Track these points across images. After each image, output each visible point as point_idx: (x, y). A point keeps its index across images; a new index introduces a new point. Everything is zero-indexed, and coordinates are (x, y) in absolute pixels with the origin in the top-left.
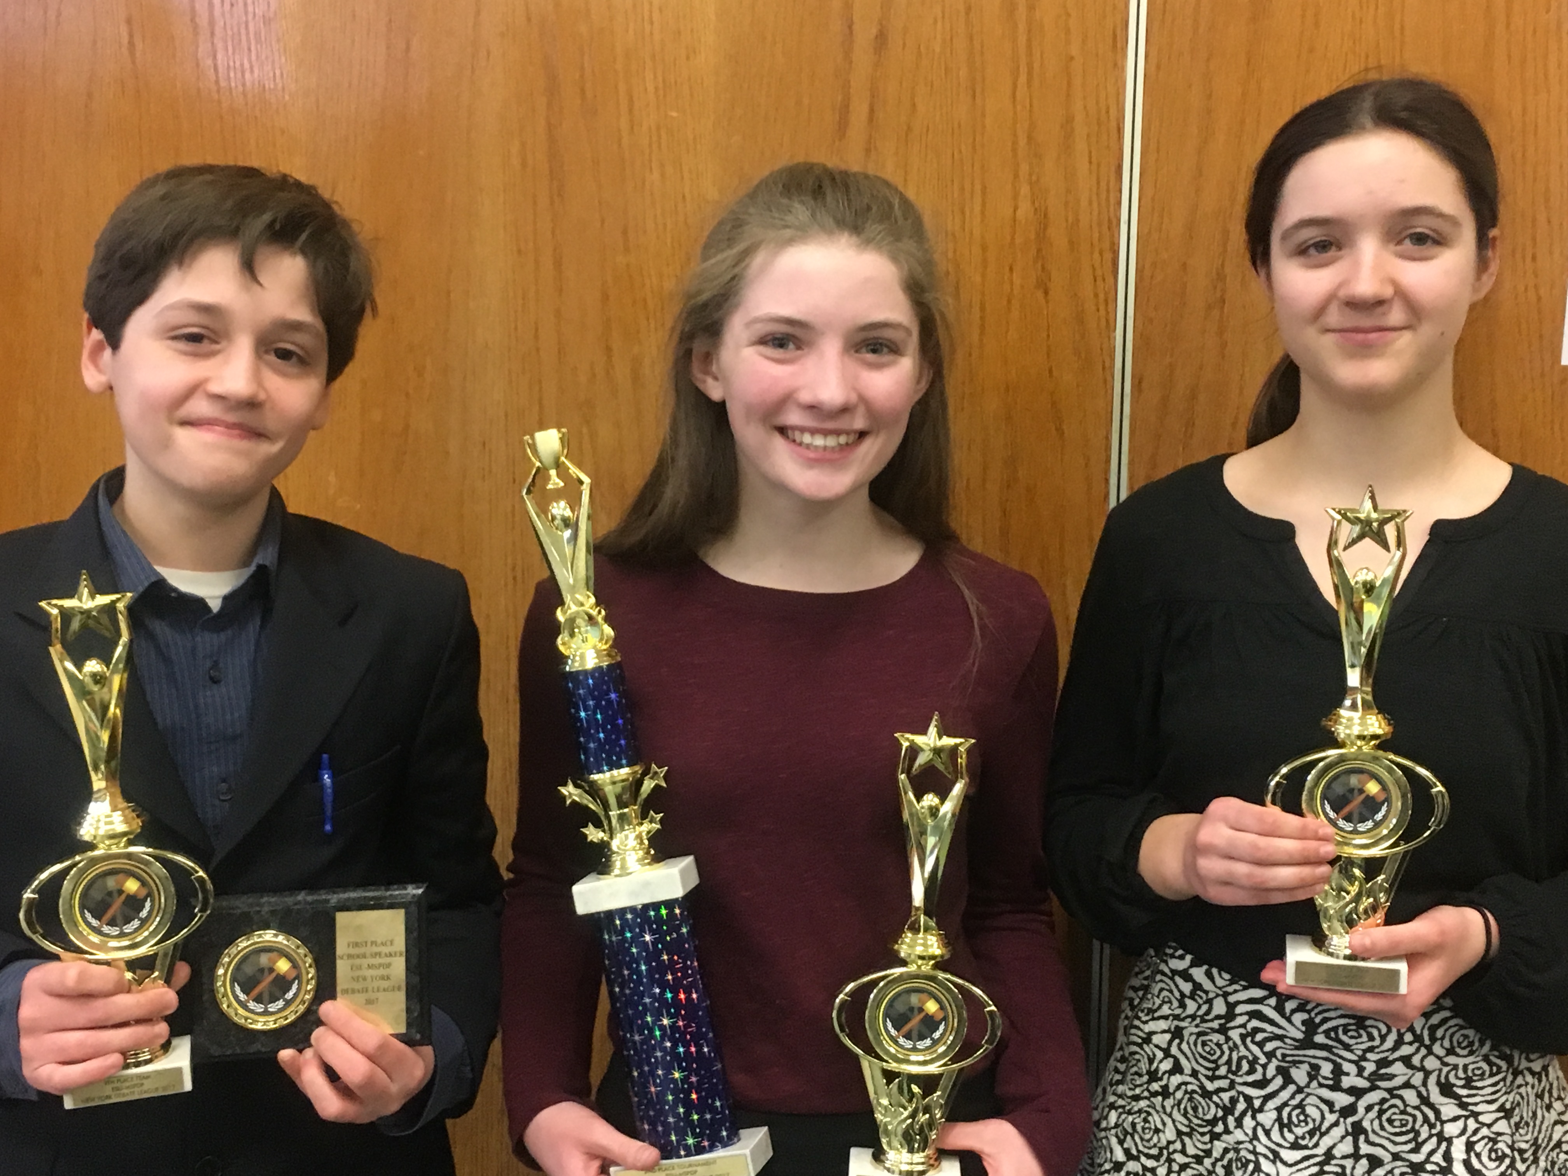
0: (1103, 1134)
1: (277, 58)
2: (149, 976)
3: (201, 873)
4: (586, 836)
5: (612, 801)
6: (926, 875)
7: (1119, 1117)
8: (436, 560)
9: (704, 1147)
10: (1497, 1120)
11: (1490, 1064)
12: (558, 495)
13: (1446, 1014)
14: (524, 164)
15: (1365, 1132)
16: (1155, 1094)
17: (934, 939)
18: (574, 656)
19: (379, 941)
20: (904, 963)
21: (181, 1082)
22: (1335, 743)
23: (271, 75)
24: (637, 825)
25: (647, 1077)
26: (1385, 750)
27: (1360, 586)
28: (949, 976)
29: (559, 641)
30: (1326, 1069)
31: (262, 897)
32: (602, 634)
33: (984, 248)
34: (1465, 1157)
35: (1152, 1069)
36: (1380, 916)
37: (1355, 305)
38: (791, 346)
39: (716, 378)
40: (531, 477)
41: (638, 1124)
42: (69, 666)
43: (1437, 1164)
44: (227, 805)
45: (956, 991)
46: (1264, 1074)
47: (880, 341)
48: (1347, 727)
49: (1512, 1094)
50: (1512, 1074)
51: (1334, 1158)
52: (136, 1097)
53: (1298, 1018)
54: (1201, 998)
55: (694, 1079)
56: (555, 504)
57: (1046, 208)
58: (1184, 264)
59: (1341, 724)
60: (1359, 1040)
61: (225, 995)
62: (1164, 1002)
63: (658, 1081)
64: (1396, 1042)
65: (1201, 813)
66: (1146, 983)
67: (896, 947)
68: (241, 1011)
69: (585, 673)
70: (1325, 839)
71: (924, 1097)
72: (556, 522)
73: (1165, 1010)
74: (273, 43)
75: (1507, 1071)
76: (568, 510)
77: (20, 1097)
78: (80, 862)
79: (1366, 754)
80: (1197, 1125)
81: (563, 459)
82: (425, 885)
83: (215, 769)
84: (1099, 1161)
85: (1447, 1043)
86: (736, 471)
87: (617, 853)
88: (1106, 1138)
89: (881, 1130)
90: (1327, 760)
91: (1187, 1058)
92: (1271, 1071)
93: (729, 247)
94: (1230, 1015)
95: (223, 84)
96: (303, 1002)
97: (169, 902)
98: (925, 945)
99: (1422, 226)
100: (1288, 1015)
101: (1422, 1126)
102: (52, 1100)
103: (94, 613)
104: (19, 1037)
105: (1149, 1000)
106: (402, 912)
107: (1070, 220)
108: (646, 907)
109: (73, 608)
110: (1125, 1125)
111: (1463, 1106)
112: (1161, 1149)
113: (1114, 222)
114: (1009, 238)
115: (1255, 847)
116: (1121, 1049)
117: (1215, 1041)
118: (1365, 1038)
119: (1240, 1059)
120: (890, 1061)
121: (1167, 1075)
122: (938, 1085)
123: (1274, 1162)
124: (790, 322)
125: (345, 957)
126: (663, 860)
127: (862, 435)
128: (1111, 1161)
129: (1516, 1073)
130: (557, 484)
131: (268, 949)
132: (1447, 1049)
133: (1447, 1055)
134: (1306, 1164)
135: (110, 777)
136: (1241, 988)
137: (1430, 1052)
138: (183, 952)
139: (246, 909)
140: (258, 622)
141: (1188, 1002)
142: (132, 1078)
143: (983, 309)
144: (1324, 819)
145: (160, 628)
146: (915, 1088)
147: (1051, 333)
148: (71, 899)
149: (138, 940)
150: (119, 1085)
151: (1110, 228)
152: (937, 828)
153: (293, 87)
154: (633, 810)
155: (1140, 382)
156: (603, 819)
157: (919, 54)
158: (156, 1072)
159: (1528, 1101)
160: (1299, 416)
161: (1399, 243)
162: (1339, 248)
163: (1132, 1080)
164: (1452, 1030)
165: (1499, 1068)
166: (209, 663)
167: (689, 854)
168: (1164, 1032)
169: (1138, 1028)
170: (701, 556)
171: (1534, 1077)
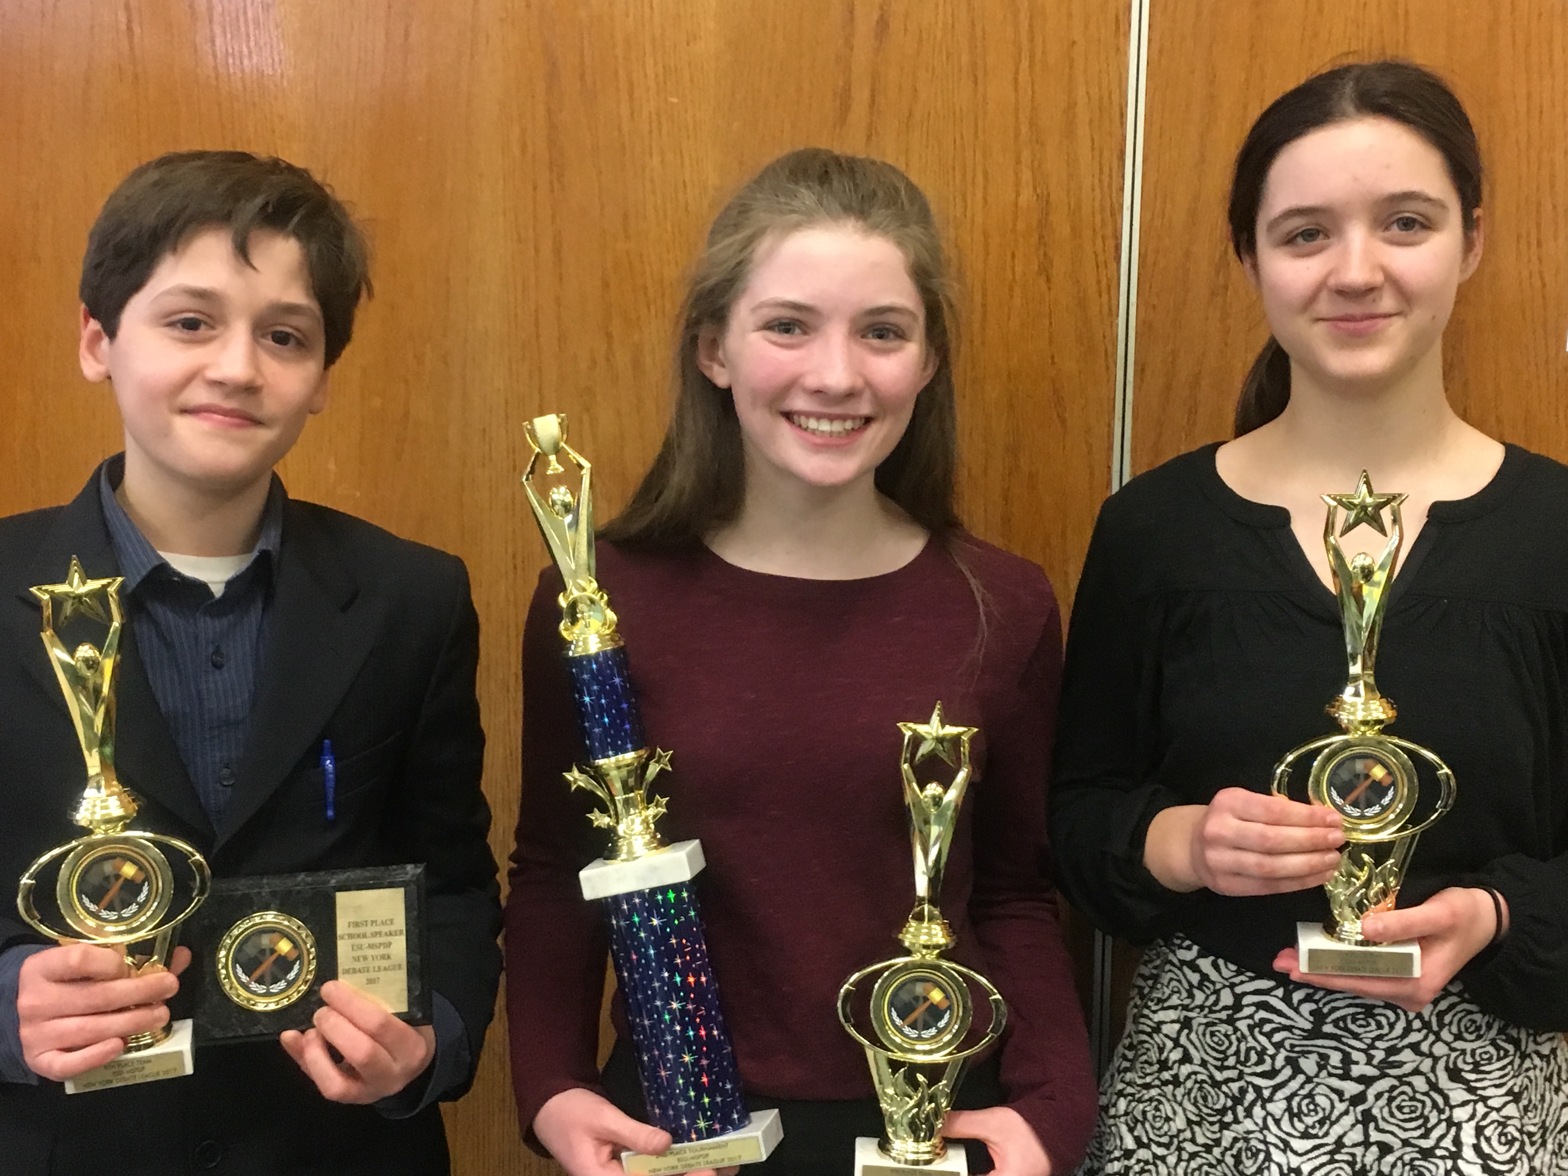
0: (1112, 1121)
1: (275, 45)
2: (148, 961)
4: (591, 821)
5: (618, 786)
6: (930, 863)
7: (1127, 1106)
8: (436, 546)
9: (716, 1130)
10: (1505, 1105)
11: (1498, 1048)
12: (558, 480)
13: (1454, 999)
14: (524, 149)
15: (1374, 1119)
16: (1166, 1083)
17: (938, 928)
18: (577, 641)
19: (380, 922)
20: (908, 952)
21: (183, 1064)
22: (1339, 729)
23: (270, 61)
24: (643, 809)
25: (656, 1063)
26: (1390, 734)
27: (1358, 571)
28: (954, 965)
29: (562, 626)
30: (1335, 1058)
32: (605, 619)
33: (986, 235)
34: (1475, 1142)
35: (1162, 1058)
37: (1345, 293)
38: (797, 331)
39: (723, 366)
40: (530, 464)
41: (648, 1108)
42: (62, 653)
43: (1446, 1149)
44: (229, 789)
45: (961, 979)
46: (1273, 1064)
47: (887, 326)
48: (1350, 713)
49: (1521, 1078)
50: (1520, 1057)
51: (1344, 1146)
53: (1306, 1008)
54: (1208, 988)
55: (704, 1062)
56: (555, 490)
57: (1048, 195)
58: (1187, 251)
59: (1344, 710)
60: (1368, 1029)
61: (227, 977)
62: (1173, 992)
63: (669, 1065)
64: (1404, 1029)
65: (1207, 804)
66: (1155, 972)
67: (900, 936)
68: (243, 993)
69: (588, 658)
70: (1333, 826)
71: (929, 1086)
72: (557, 507)
73: (1175, 1000)
74: (272, 30)
75: (1514, 1055)
76: (569, 495)
77: (21, 1082)
78: (77, 847)
79: (1369, 739)
80: (1207, 1114)
81: (562, 444)
82: (423, 865)
83: (218, 754)
84: (1107, 1148)
85: (1454, 1029)
86: (742, 457)
87: (624, 837)
88: (1116, 1125)
89: (886, 1119)
90: (1333, 747)
91: (1196, 1048)
92: (1280, 1061)
94: (1237, 1006)
95: (221, 70)
96: (306, 982)
97: (167, 884)
98: (929, 934)
99: (1410, 209)
100: (1295, 1005)
101: (1431, 1112)
102: (53, 1086)
103: (85, 598)
104: (18, 1025)
105: (1158, 989)
106: (401, 891)
107: (1072, 206)
108: (653, 891)
109: (64, 594)
110: (1135, 1113)
111: (1471, 1090)
112: (1172, 1137)
113: (1117, 206)
114: (1010, 225)
115: (1263, 837)
116: (1130, 1036)
117: (1223, 1031)
118: (1373, 1026)
119: (1248, 1050)
120: (896, 1050)
121: (1176, 1065)
122: (944, 1074)
123: (1284, 1151)
124: (796, 306)
125: (347, 938)
126: (668, 845)
127: (868, 420)
128: (1121, 1148)
129: (1524, 1056)
130: (556, 469)
131: (268, 932)
132: (1454, 1035)
133: (1455, 1040)
134: (1316, 1153)
135: (105, 761)
136: (1247, 979)
137: (1438, 1038)
138: (181, 937)
139: (246, 891)
140: (260, 605)
141: (1196, 992)
142: (133, 1062)
144: (1331, 806)
145: (162, 612)
146: (921, 1078)
147: (1053, 320)
148: (68, 884)
149: (135, 925)
150: (120, 1068)
151: (1113, 214)
152: (940, 817)
153: (291, 72)
154: (638, 795)
155: (1143, 370)
156: (608, 804)
157: (921, 40)
158: (158, 1056)
159: (1536, 1085)
160: (1289, 403)
161: (1387, 228)
162: (1327, 236)
163: (1142, 1068)
164: (1460, 1015)
165: (1507, 1052)
166: (211, 649)
167: (696, 838)
168: (1173, 1022)
169: (1147, 1017)
170: (706, 543)
171: (1542, 1060)
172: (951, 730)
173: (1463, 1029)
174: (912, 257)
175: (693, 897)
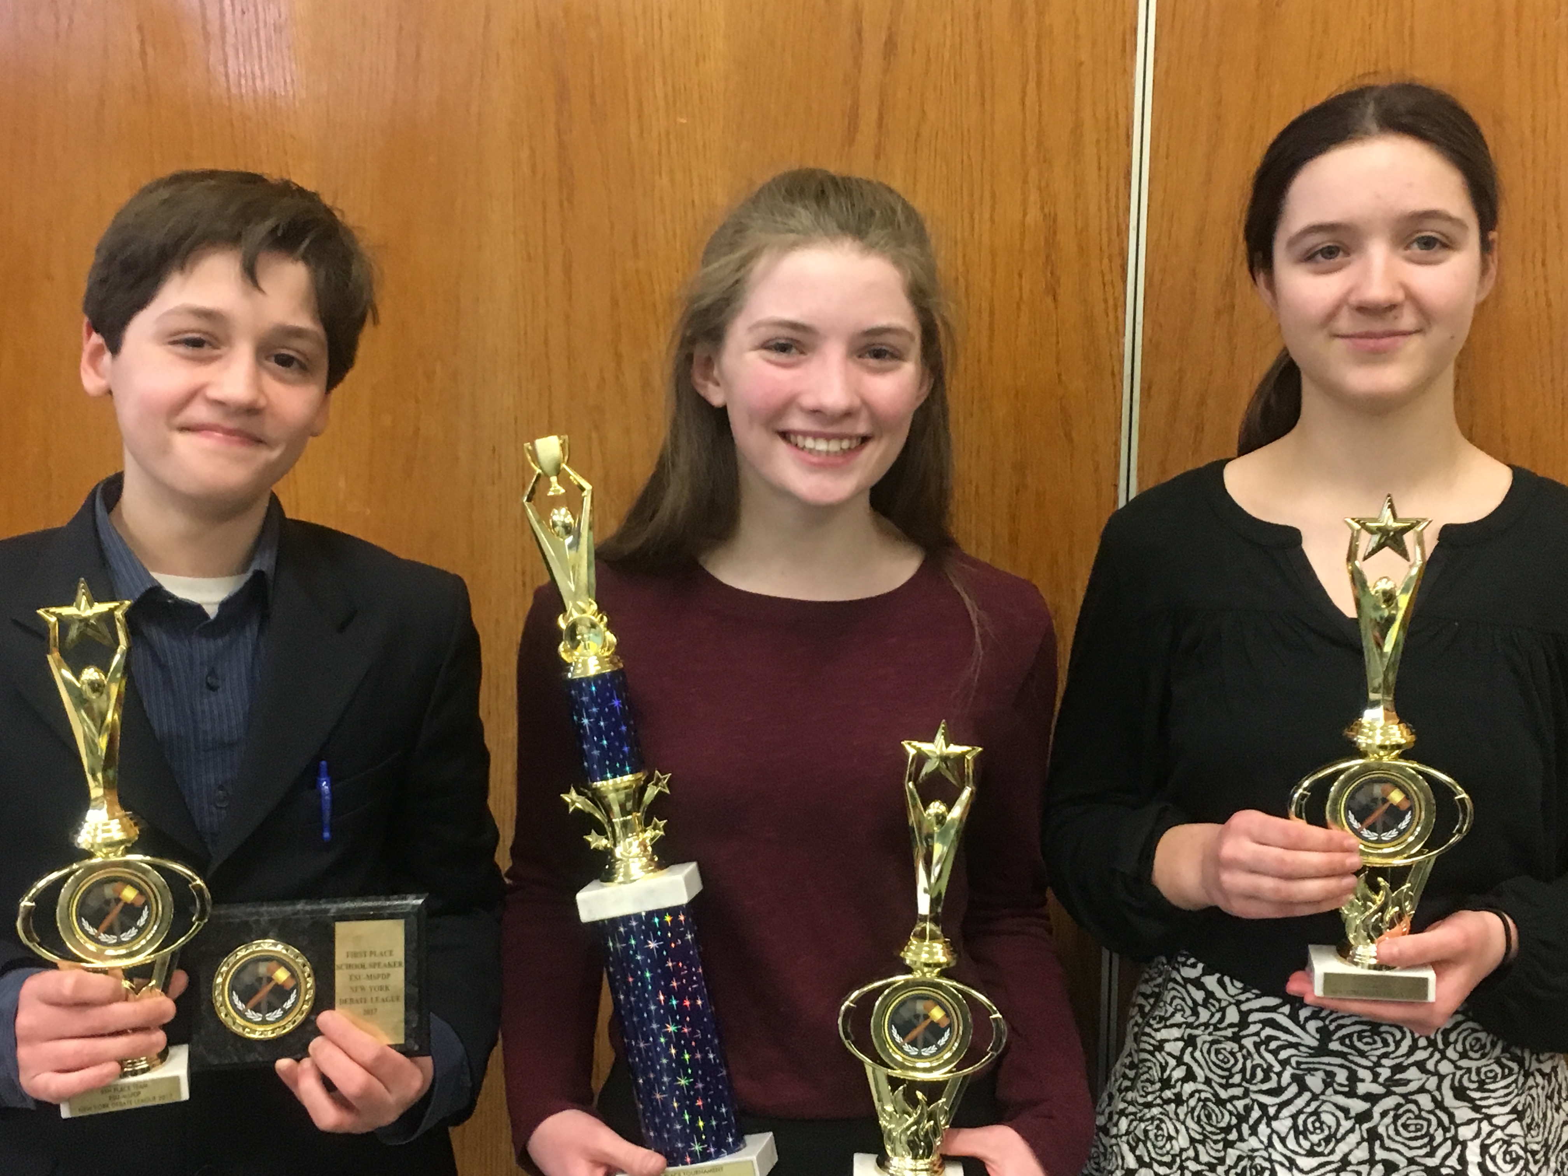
1: (287, 66)
2: (147, 985)
3: (199, 882)
4: (589, 843)
5: (616, 808)
6: (933, 882)
7: (1129, 1126)
9: (710, 1153)
10: (1510, 1122)
11: (1502, 1066)
12: (555, 502)
13: (1459, 1017)
14: (534, 169)
15: (1380, 1137)
16: (1168, 1102)
17: (940, 946)
18: (576, 664)
19: (378, 952)
20: (909, 970)
21: (179, 1090)
22: (1356, 752)
23: (282, 82)
24: (641, 831)
25: (652, 1086)
26: (1409, 760)
27: (1380, 595)
28: (955, 983)
29: (561, 648)
30: (1342, 1076)
31: (262, 905)
32: (605, 641)
33: (993, 253)
34: (1480, 1159)
35: (1165, 1076)
36: (1405, 926)
37: (1365, 310)
38: (794, 351)
39: (717, 383)
40: (532, 484)
41: (643, 1131)
42: (68, 674)
43: (1452, 1167)
44: (224, 811)
45: (960, 996)
46: (1279, 1082)
47: (884, 347)
48: (1369, 737)
49: (1524, 1096)
50: (1524, 1076)
51: (1350, 1164)
52: (134, 1106)
53: (1312, 1026)
54: (1214, 1006)
55: (700, 1085)
56: (556, 511)
57: (1056, 215)
58: (1194, 270)
59: (1362, 734)
60: (1374, 1046)
61: (223, 1004)
62: (1176, 1010)
63: (664, 1088)
64: (1410, 1047)
65: (1224, 824)
66: (1157, 990)
67: (902, 954)
68: (239, 1020)
69: (588, 680)
70: (1348, 850)
71: (929, 1104)
72: (557, 529)
73: (1178, 1018)
74: (284, 51)
75: (1519, 1073)
76: (570, 516)
77: (19, 1106)
78: (77, 870)
79: (1387, 763)
80: (1211, 1133)
81: (564, 466)
82: (427, 894)
83: (212, 776)
84: (1107, 1169)
85: (1459, 1047)
86: (737, 476)
87: (621, 860)
88: (1117, 1144)
90: (1348, 772)
91: (1200, 1065)
92: (1286, 1078)
93: (732, 251)
94: (1243, 1023)
95: (234, 90)
96: (301, 1012)
97: (167, 909)
98: (929, 953)
99: (1431, 229)
100: (1302, 1022)
101: (1436, 1130)
102: (49, 1109)
103: (92, 621)
104: (16, 1046)
105: (1161, 1008)
106: (402, 922)
107: (1079, 226)
108: (650, 914)
109: (71, 616)
110: (1137, 1132)
111: (1477, 1109)
112: (1174, 1156)
113: (1124, 227)
114: (1018, 243)
115: (1282, 861)
117: (1229, 1049)
118: (1379, 1044)
119: (1254, 1068)
120: (896, 1068)
121: (1180, 1083)
122: (943, 1091)
123: (1290, 1169)
124: (794, 326)
125: (344, 967)
126: (667, 867)
127: (865, 440)
128: (1123, 1168)
129: (1527, 1075)
130: (558, 491)
131: (268, 959)
132: (1459, 1053)
133: (1460, 1058)
134: (1322, 1171)
135: (108, 785)
136: (1254, 996)
137: (1444, 1057)
138: (181, 960)
139: (245, 918)
140: (256, 628)
141: (1200, 1009)
142: (129, 1088)
143: (992, 313)
145: (156, 634)
146: (919, 1095)
147: (1060, 339)
148: (68, 907)
149: (135, 948)
150: (116, 1094)
151: (1119, 234)
152: (943, 836)
153: (303, 94)
154: (634, 817)
155: (1150, 388)
156: (606, 826)
157: (929, 60)
158: (154, 1081)
159: (1539, 1103)
160: (1300, 421)
161: (1407, 247)
162: (1347, 253)
163: (1143, 1087)
164: (1465, 1034)
165: (1511, 1070)
166: (206, 670)
167: (691, 861)
168: (1177, 1040)
169: (1149, 1035)
170: (701, 563)
171: (1544, 1079)
172: (955, 749)
173: (1468, 1047)
174: (909, 276)
175: (690, 920)
